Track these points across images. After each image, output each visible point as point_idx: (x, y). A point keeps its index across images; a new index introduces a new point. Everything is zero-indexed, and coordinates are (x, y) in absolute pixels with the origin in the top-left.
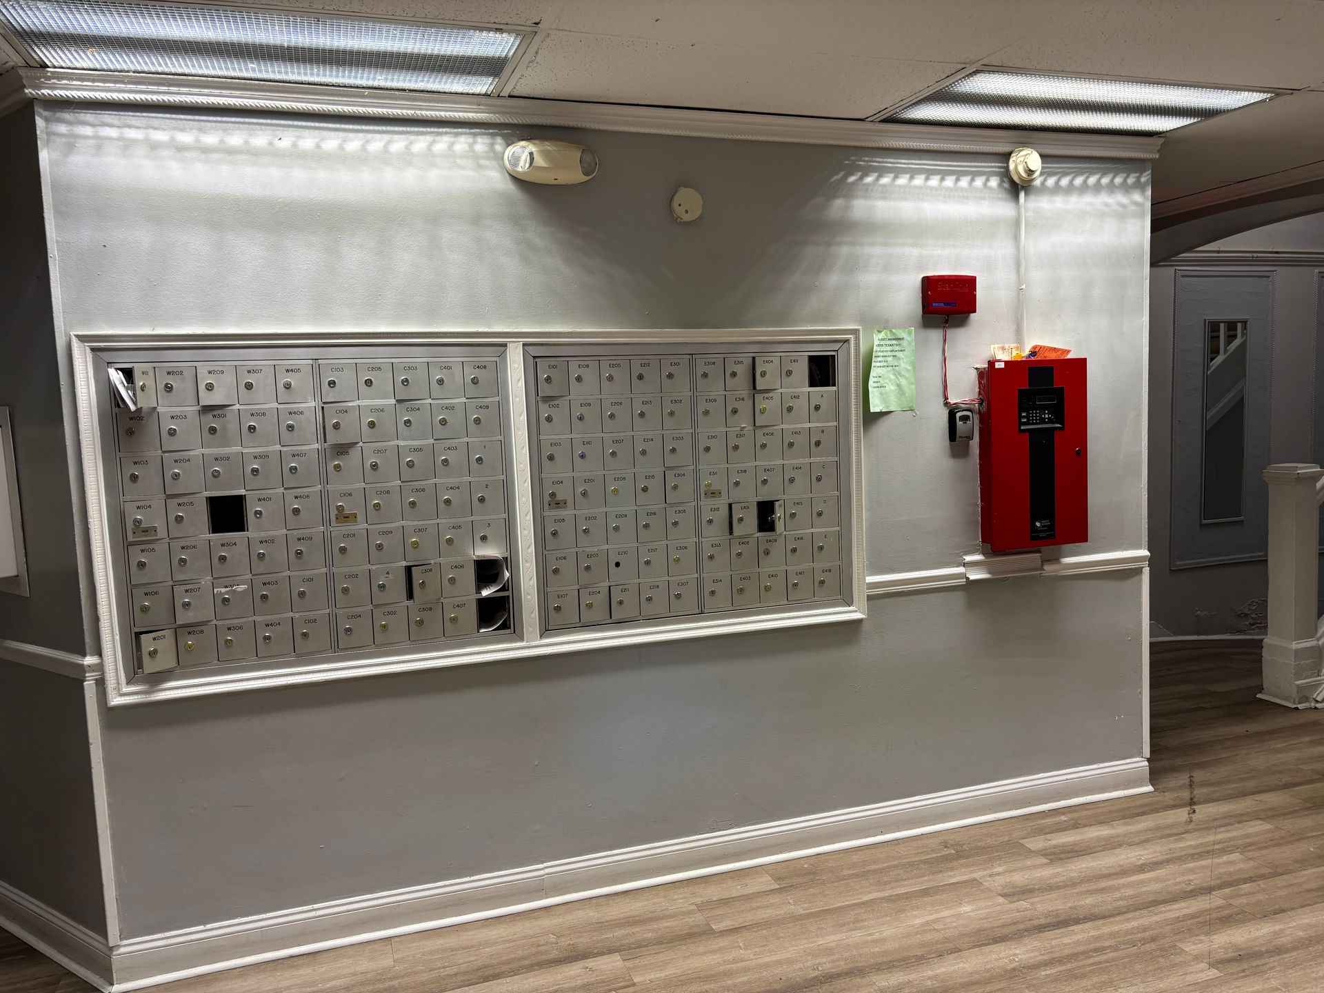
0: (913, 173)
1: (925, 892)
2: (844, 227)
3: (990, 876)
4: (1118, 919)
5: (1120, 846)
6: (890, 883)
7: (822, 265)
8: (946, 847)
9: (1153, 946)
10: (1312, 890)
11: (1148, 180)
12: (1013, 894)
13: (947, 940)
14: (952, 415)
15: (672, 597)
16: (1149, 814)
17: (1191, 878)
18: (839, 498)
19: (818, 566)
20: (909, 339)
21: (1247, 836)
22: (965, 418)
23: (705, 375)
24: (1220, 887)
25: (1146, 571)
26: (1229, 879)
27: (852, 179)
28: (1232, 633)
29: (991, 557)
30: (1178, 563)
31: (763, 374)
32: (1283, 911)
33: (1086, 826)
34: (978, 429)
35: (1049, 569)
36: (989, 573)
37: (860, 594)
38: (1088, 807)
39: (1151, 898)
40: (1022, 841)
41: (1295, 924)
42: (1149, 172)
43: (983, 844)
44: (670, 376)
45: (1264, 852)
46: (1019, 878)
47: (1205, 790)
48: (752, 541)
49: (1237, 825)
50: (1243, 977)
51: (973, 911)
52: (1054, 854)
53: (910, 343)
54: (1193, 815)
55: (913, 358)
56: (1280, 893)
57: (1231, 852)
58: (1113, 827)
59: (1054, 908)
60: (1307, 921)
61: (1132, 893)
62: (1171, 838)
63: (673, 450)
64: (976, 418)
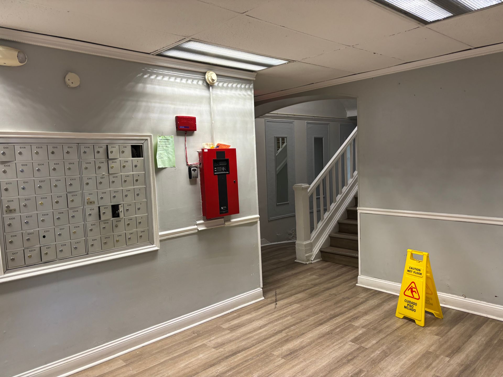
0: (170, 76)
1: (186, 353)
2: (143, 95)
3: (210, 341)
4: (253, 348)
5: (254, 321)
6: (172, 352)
7: (134, 109)
8: (194, 333)
9: (264, 355)
10: (312, 325)
11: (252, 87)
12: (218, 346)
13: (194, 370)
14: (190, 169)
15: (73, 249)
16: (263, 307)
17: (276, 328)
18: (147, 202)
19: (139, 229)
20: (172, 140)
21: (292, 310)
22: (194, 170)
23: (85, 152)
24: (284, 329)
25: (259, 222)
26: (287, 326)
27: (146, 76)
28: (287, 240)
29: (206, 221)
30: (270, 218)
31: (112, 152)
32: (303, 334)
33: (243, 316)
34: (199, 174)
35: (227, 224)
36: (206, 227)
37: (157, 240)
38: (243, 308)
39: (263, 338)
40: (221, 326)
41: (307, 337)
42: (253, 84)
43: (207, 329)
44: (68, 152)
45: (298, 314)
46: (219, 340)
47: (280, 296)
48: (110, 222)
49: (290, 307)
50: (292, 360)
51: (203, 356)
52: (232, 328)
53: (172, 141)
54: (276, 305)
55: (174, 147)
56: (303, 328)
57: (288, 316)
58: (251, 315)
59: (232, 348)
60: (310, 336)
61: (257, 337)
62: (270, 315)
63: (71, 185)
64: (199, 170)
